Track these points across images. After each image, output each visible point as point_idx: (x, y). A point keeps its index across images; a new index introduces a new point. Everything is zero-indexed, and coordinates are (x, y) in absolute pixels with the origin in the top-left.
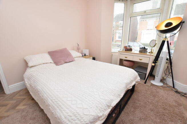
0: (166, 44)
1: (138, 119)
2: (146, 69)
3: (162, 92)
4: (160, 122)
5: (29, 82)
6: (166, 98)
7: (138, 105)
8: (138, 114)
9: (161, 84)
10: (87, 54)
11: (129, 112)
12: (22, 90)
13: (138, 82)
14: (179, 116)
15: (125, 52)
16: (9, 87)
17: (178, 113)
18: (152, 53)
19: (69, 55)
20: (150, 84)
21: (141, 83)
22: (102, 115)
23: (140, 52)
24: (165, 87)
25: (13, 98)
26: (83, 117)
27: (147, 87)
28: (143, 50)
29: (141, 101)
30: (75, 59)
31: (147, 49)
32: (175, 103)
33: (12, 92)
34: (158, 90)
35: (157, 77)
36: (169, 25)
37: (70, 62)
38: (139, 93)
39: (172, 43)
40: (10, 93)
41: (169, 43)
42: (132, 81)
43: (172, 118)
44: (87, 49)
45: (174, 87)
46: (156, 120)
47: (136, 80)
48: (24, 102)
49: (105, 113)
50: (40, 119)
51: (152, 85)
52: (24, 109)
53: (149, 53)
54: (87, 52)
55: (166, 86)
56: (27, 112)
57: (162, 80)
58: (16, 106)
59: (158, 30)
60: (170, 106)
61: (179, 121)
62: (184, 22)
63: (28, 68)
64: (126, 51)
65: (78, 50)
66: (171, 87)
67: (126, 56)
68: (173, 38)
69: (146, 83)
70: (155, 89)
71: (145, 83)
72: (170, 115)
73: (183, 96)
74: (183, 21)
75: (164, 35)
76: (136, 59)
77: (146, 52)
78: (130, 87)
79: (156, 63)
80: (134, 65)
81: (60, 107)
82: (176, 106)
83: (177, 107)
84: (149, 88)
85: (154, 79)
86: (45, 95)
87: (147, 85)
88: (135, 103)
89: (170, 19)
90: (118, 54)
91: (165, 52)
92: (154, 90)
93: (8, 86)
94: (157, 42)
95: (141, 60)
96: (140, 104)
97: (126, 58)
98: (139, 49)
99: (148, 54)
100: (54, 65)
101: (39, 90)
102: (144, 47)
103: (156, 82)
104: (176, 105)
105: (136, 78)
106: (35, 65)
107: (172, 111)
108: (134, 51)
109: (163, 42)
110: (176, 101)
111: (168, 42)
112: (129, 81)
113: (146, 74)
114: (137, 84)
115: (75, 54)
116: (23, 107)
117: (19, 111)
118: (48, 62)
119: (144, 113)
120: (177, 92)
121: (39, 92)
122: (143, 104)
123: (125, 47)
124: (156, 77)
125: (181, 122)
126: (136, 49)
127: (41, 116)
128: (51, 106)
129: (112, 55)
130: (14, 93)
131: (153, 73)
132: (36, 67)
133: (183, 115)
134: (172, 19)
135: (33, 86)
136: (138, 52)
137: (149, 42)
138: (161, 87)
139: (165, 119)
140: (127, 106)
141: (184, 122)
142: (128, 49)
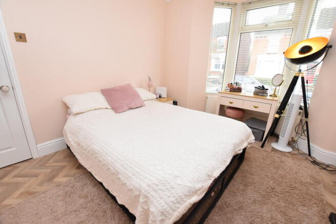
0: (299, 82)
1: (251, 201)
2: (265, 123)
3: (290, 162)
4: (286, 206)
5: (75, 139)
6: (296, 171)
7: (251, 180)
8: (251, 194)
9: (289, 149)
10: (164, 95)
11: (236, 191)
12: (58, 152)
13: (251, 144)
14: (315, 199)
15: (229, 93)
16: (38, 146)
17: (314, 194)
18: (276, 96)
19: (136, 96)
20: (271, 149)
21: (256, 147)
22: (200, 186)
23: (256, 94)
24: (295, 154)
25: (46, 165)
26: (174, 187)
27: (265, 154)
28: (261, 91)
29: (255, 175)
30: (145, 103)
31: (268, 89)
32: (311, 179)
33: (42, 155)
34: (284, 158)
35: (283, 137)
36: (306, 50)
37: (137, 108)
38: (251, 162)
39: (310, 80)
40: (38, 157)
41: (305, 81)
42: (243, 141)
43: (305, 201)
44: (164, 86)
45: (310, 155)
46: (279, 204)
47: (249, 141)
48: (65, 172)
49: (204, 185)
50: (96, 197)
51: (274, 150)
52: (66, 182)
53: (270, 96)
54: (163, 92)
55: (296, 152)
56: (72, 187)
57: (291, 143)
58: (54, 177)
59: (287, 59)
60: (302, 183)
61: (316, 205)
62: (331, 47)
63: (71, 116)
64: (230, 91)
65: (149, 87)
66: (305, 154)
67: (232, 100)
68: (312, 72)
69: (264, 147)
70: (279, 157)
71: (262, 146)
72: (302, 197)
73: (324, 168)
74: (330, 44)
75: (297, 67)
76: (248, 106)
77: (265, 95)
78: (240, 150)
79: (282, 113)
80: (244, 116)
81: (138, 175)
82: (311, 184)
83: (313, 186)
84: (269, 156)
85: (277, 141)
86: (110, 158)
87: (266, 149)
88: (245, 177)
89: (308, 39)
90: (217, 96)
91: (298, 96)
92: (277, 159)
93: (36, 145)
94: (284, 79)
95: (256, 107)
96: (253, 179)
97: (231, 103)
98: (253, 89)
99: (268, 97)
100: (111, 112)
101: (97, 152)
102: (263, 86)
103: (281, 146)
104: (312, 182)
105: (248, 137)
106: (82, 111)
107: (304, 191)
108: (245, 91)
109: (295, 79)
110: (312, 177)
111: (303, 78)
112: (238, 141)
113: (264, 132)
114: (249, 146)
115: (145, 94)
116: (65, 180)
117: (59, 186)
118: (102, 107)
119: (260, 193)
120: (315, 162)
121: (97, 153)
122: (258, 179)
123: (230, 85)
124: (280, 137)
125: (318, 207)
126: (248, 89)
127: (97, 193)
128: (122, 173)
129: (207, 98)
130: (45, 156)
131: (277, 131)
132: (84, 114)
133: (322, 197)
134: (312, 39)
135: (84, 144)
136: (252, 95)
137: (272, 78)
138: (287, 154)
139: (293, 202)
140: (232, 181)
141: (322, 208)
142: (235, 89)
